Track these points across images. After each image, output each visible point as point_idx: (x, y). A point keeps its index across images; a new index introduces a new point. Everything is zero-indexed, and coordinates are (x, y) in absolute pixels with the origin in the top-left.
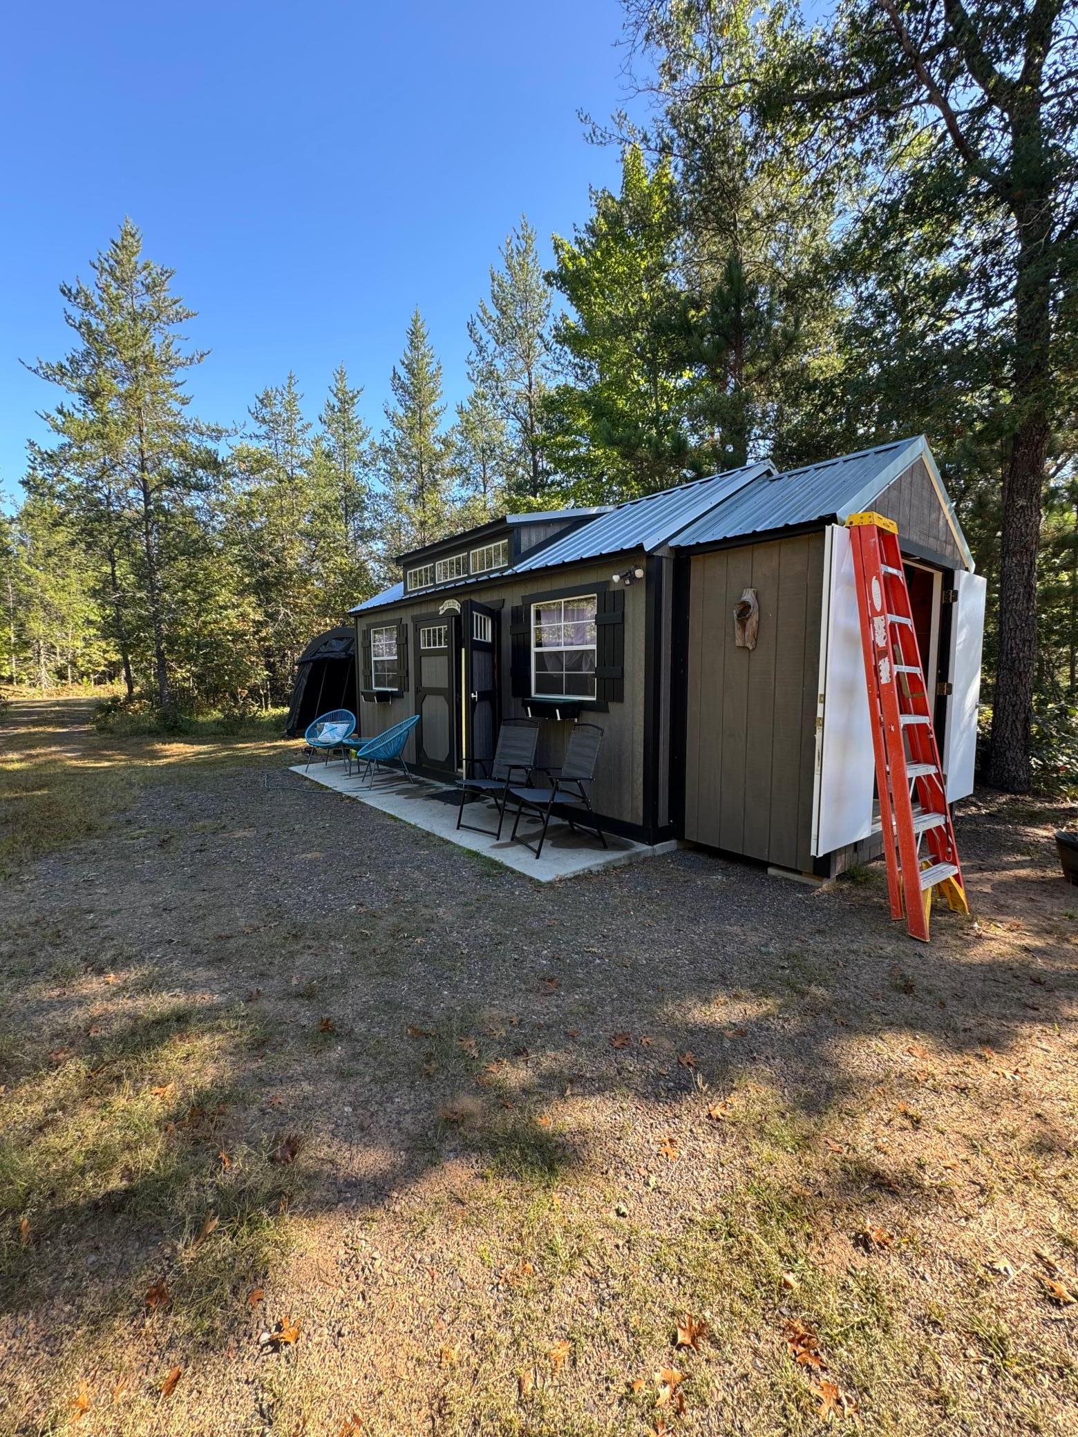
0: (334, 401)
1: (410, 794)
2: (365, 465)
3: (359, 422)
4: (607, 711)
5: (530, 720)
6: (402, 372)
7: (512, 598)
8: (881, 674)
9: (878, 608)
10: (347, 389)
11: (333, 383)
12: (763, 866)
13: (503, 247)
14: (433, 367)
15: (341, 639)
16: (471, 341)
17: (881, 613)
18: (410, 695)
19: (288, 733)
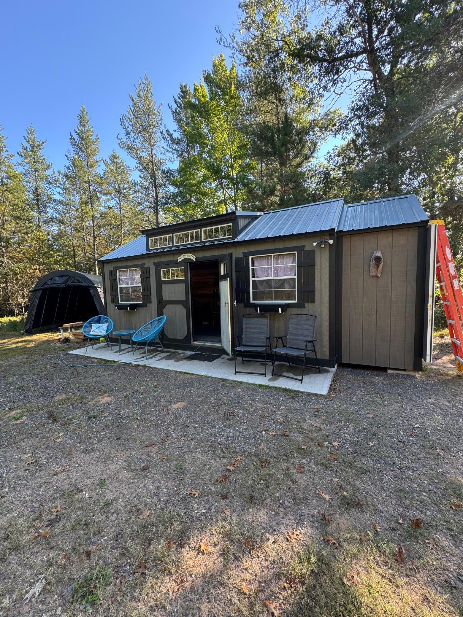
0: (26, 145)
1: (167, 358)
2: (50, 183)
3: (44, 159)
4: (304, 307)
5: (258, 314)
6: (76, 136)
7: (237, 253)
8: (454, 286)
9: (450, 259)
10: (36, 139)
11: (26, 135)
12: (385, 369)
13: (137, 86)
14: (94, 137)
15: (62, 276)
16: (122, 127)
17: (452, 261)
18: (153, 306)
19: (26, 331)
